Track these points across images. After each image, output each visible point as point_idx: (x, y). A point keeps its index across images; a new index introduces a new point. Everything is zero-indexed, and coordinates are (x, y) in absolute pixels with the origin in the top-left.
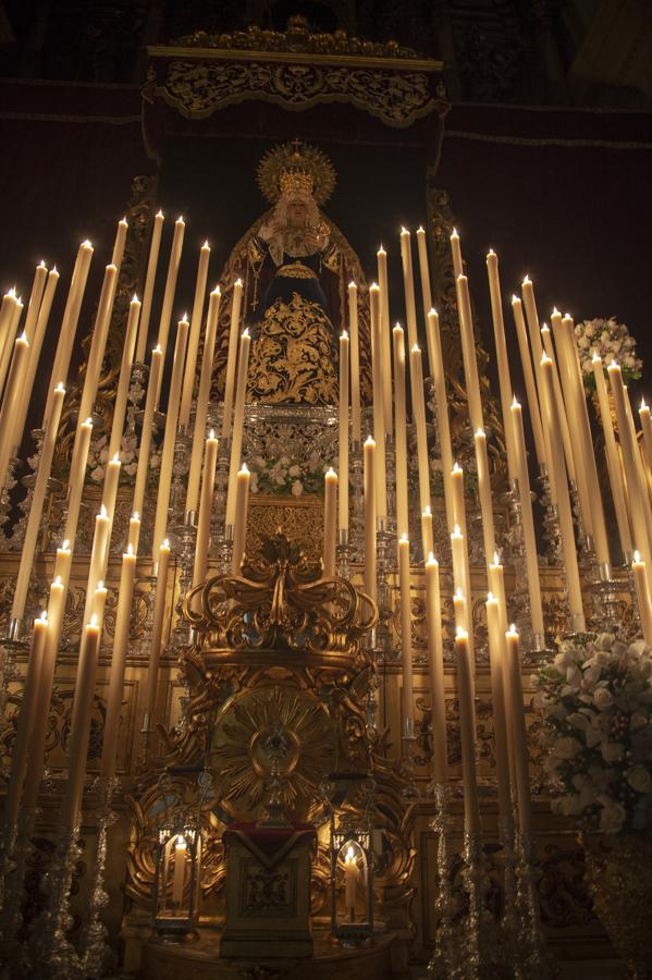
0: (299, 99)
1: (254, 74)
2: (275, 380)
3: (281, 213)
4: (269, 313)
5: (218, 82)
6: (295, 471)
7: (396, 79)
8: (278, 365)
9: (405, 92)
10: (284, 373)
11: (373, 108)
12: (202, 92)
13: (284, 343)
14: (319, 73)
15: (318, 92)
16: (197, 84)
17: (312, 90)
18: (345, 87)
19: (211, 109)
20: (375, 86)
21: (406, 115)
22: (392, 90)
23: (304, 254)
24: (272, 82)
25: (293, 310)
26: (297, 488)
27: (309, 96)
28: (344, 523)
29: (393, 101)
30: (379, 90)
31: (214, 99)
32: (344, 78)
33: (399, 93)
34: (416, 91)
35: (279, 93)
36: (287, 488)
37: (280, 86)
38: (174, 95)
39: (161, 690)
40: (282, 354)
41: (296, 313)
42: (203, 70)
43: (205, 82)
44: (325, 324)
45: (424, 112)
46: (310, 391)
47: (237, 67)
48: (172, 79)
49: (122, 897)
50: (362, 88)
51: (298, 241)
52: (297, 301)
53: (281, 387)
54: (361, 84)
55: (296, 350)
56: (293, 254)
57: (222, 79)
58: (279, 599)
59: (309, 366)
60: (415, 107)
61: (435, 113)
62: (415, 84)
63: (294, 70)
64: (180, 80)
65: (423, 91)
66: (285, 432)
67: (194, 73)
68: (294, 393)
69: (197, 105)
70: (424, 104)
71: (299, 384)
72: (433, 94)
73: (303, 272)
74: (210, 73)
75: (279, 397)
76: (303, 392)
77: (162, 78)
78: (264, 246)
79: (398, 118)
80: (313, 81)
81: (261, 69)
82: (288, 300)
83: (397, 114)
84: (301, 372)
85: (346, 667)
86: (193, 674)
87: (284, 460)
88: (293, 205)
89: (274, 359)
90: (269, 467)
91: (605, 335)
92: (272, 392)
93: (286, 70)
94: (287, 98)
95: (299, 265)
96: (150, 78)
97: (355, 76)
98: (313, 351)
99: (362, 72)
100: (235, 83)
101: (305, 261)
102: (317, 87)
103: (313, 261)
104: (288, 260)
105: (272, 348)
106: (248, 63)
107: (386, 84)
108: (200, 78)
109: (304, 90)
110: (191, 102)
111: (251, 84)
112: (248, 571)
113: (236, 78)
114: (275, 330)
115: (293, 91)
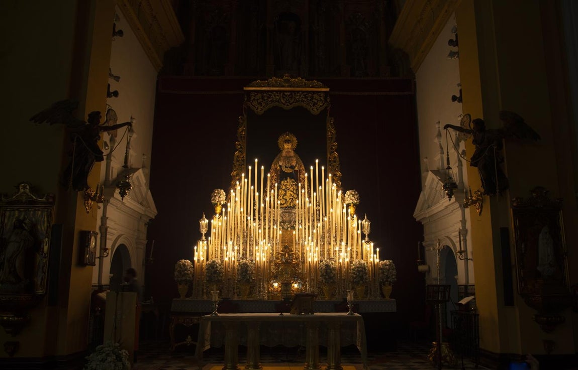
0: (288, 105)
1: (275, 96)
2: (284, 201)
3: (284, 154)
4: (282, 182)
5: (264, 100)
6: (289, 226)
7: (315, 96)
8: (284, 197)
9: (318, 100)
10: (286, 199)
11: (308, 107)
12: (260, 104)
13: (286, 191)
14: (293, 94)
15: (293, 102)
16: (259, 101)
17: (292, 101)
18: (300, 99)
19: (263, 111)
20: (309, 98)
21: (318, 110)
22: (314, 100)
23: (290, 166)
24: (280, 99)
25: (288, 182)
26: (289, 229)
27: (291, 104)
28: (297, 239)
29: (315, 104)
30: (310, 100)
31: (264, 107)
32: (300, 96)
33: (316, 101)
34: (321, 100)
35: (282, 103)
36: (288, 229)
37: (282, 101)
38: (253, 105)
39: (270, 266)
40: (285, 194)
41: (288, 183)
42: (260, 95)
43: (261, 100)
44: (295, 185)
45: (323, 108)
46: (292, 204)
47: (270, 93)
48: (252, 99)
49: (269, 292)
50: (305, 100)
51: (288, 162)
52: (289, 180)
53: (285, 203)
54: (306, 98)
55: (288, 193)
56: (287, 166)
57: (266, 98)
58: (287, 255)
59: (292, 197)
60: (321, 106)
61: (326, 107)
62: (321, 97)
63: (286, 94)
64: (254, 99)
65: (323, 99)
66: (287, 215)
67: (257, 97)
68: (288, 205)
69: (259, 109)
70: (323, 105)
71: (289, 202)
72: (326, 101)
73: (289, 171)
74: (262, 96)
75: (285, 205)
76: (290, 204)
77: (249, 100)
78: (280, 166)
79: (315, 111)
80: (291, 98)
81: (277, 94)
82: (286, 179)
83: (315, 109)
84: (290, 199)
85: (296, 263)
86: (276, 265)
87: (287, 223)
88: (287, 152)
89: (284, 196)
90: (284, 225)
91: (351, 196)
92: (284, 204)
93: (284, 94)
94: (284, 104)
95: (289, 169)
96: (245, 99)
97: (304, 95)
98: (292, 193)
99: (305, 93)
100: (270, 100)
101: (290, 168)
102: (293, 100)
103: (292, 167)
104: (286, 167)
105: (283, 193)
106: (272, 92)
107: (312, 98)
108: (260, 98)
109: (290, 102)
110: (258, 108)
111: (274, 99)
112: (282, 251)
113: (270, 98)
114: (284, 188)
115: (286, 102)
